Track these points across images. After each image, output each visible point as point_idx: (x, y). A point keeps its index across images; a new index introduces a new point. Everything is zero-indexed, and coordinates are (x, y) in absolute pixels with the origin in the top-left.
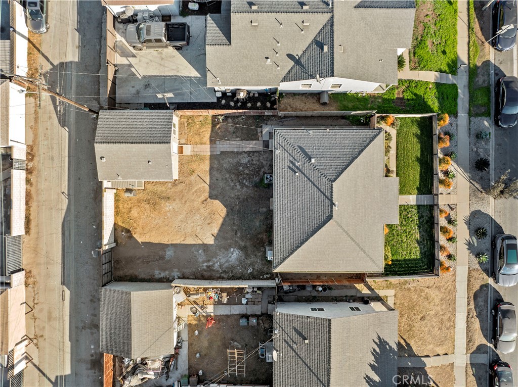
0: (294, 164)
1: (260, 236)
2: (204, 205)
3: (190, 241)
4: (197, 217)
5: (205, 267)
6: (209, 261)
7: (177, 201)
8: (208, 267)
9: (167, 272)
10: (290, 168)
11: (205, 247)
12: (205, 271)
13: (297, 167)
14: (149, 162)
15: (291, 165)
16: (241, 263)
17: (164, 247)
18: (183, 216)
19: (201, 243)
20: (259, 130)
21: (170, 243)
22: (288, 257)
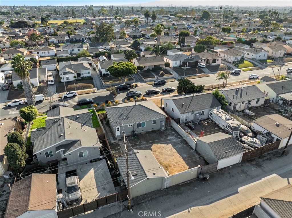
0: (125, 118)
1: (158, 133)
2: (156, 151)
3: (175, 151)
4: (163, 152)
5: (182, 144)
6: (179, 143)
7: (160, 160)
8: (181, 143)
9: (194, 154)
10: (127, 119)
11: (174, 146)
12: (183, 143)
13: (126, 117)
14: (146, 157)
15: (126, 119)
16: (172, 135)
17: (184, 159)
18: (165, 156)
19: (173, 148)
20: (114, 144)
21: (180, 157)
22: (159, 113)
